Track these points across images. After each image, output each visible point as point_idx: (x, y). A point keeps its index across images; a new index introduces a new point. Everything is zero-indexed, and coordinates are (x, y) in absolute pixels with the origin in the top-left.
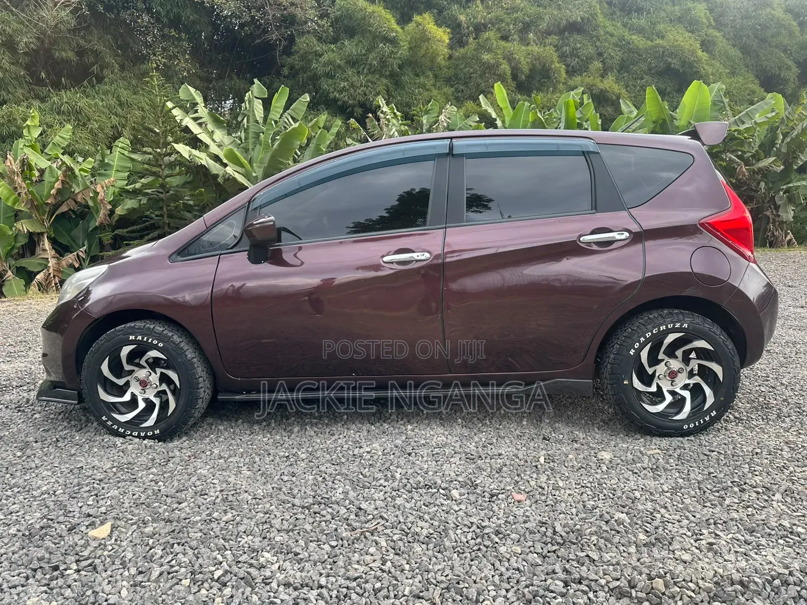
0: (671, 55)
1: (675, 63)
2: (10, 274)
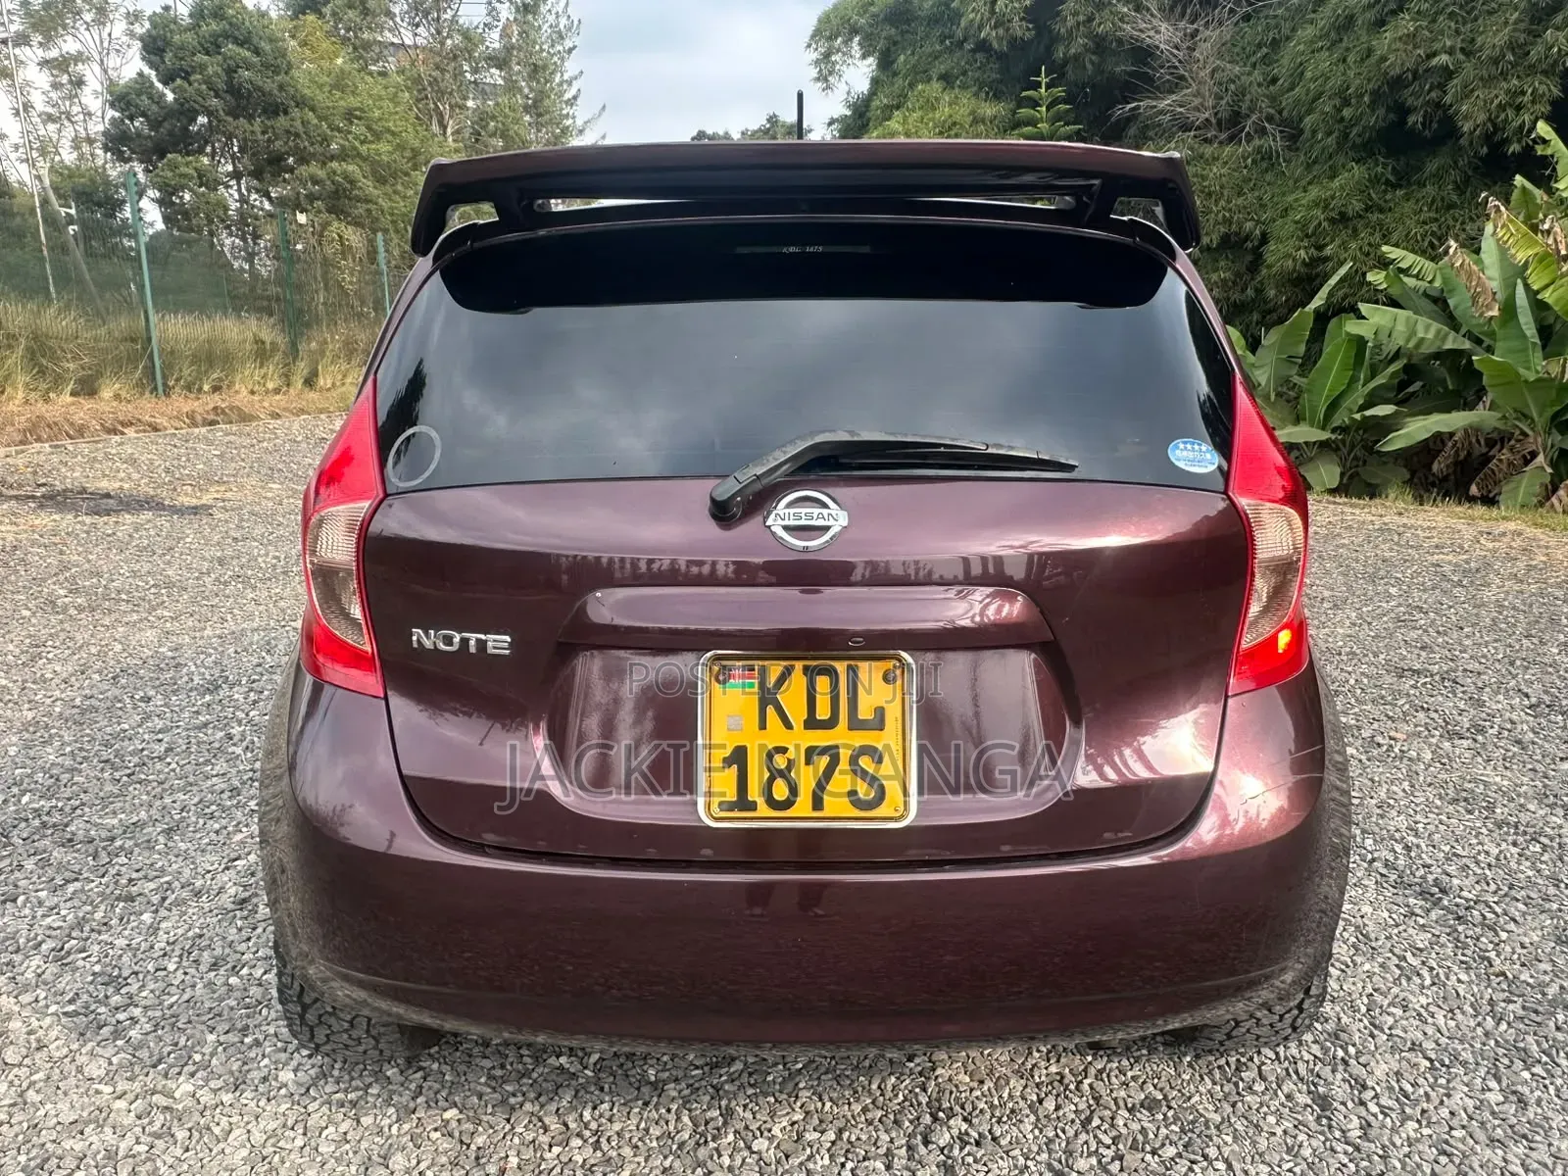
2: (1540, 459)
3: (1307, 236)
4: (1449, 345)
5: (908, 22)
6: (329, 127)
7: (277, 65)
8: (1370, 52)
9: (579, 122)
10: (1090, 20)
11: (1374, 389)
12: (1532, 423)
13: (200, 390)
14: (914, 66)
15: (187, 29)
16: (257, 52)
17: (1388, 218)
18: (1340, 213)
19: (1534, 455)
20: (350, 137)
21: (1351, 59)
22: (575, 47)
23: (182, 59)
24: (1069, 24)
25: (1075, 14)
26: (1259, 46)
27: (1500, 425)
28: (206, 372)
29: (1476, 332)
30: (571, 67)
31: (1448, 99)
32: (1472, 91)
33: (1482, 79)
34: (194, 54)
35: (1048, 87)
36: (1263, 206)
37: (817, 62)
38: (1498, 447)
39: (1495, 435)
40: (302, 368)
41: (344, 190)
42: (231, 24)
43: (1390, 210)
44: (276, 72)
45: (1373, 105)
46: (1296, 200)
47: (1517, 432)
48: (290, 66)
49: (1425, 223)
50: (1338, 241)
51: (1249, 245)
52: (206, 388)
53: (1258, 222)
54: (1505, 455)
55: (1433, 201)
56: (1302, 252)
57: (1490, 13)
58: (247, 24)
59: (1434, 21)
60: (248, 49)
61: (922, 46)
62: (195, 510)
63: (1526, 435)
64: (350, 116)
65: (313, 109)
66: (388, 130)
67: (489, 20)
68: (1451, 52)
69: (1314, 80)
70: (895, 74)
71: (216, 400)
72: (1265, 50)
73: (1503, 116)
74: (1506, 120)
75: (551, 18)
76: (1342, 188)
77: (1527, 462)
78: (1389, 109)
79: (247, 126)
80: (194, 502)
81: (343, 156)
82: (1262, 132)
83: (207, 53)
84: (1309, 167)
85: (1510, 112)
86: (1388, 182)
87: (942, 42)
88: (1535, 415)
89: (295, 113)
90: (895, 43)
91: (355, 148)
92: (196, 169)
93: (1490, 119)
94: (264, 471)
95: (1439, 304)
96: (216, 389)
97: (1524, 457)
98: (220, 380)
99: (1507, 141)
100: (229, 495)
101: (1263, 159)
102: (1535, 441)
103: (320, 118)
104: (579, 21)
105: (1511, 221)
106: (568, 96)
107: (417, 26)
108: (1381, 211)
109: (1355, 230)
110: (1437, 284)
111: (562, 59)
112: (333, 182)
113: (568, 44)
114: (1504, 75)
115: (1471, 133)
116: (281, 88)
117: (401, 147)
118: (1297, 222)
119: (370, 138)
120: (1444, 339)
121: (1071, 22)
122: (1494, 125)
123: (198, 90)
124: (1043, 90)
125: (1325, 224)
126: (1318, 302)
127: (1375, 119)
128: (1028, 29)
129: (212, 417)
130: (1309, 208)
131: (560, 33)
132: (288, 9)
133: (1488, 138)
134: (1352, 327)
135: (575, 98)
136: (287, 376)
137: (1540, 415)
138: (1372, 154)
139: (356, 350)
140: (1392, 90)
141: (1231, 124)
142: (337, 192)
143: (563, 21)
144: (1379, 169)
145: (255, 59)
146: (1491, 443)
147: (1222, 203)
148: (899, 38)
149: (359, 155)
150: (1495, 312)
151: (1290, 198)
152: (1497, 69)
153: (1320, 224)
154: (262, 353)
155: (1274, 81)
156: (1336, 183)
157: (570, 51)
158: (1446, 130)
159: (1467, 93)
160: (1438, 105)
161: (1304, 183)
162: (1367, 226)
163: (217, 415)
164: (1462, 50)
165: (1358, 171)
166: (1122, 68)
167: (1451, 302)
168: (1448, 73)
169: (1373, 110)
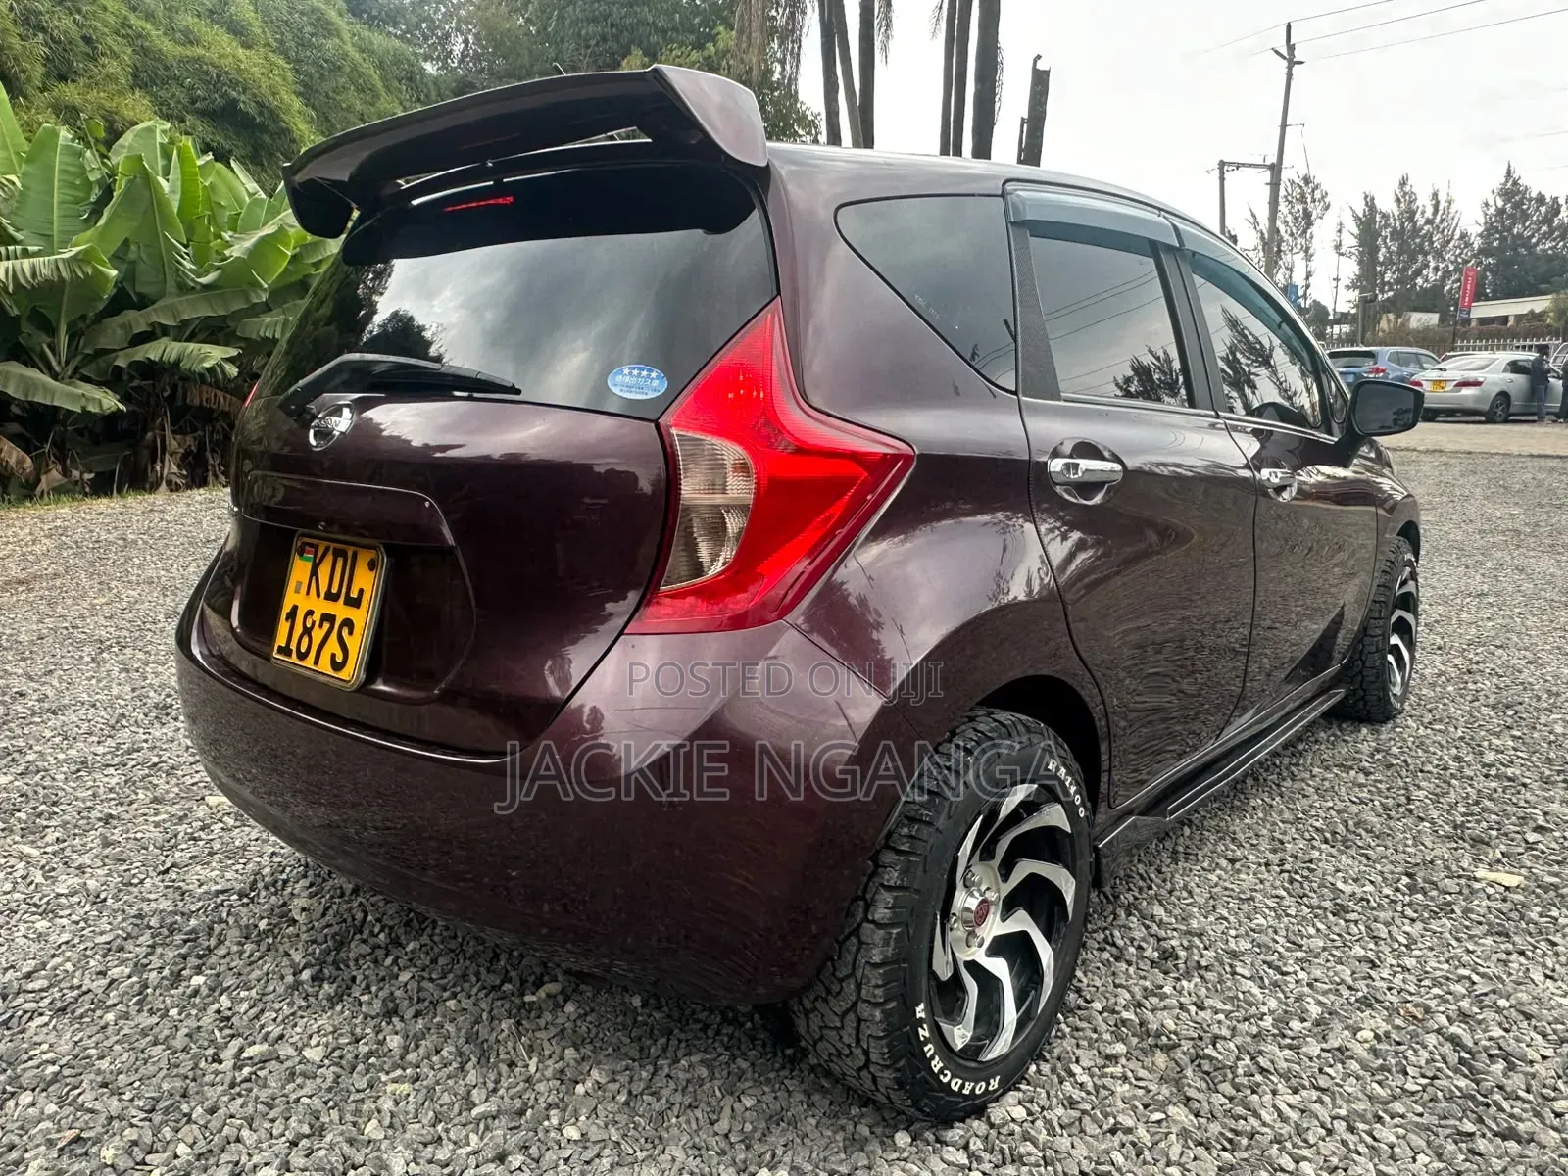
0: (234, 84)
1: (246, 104)
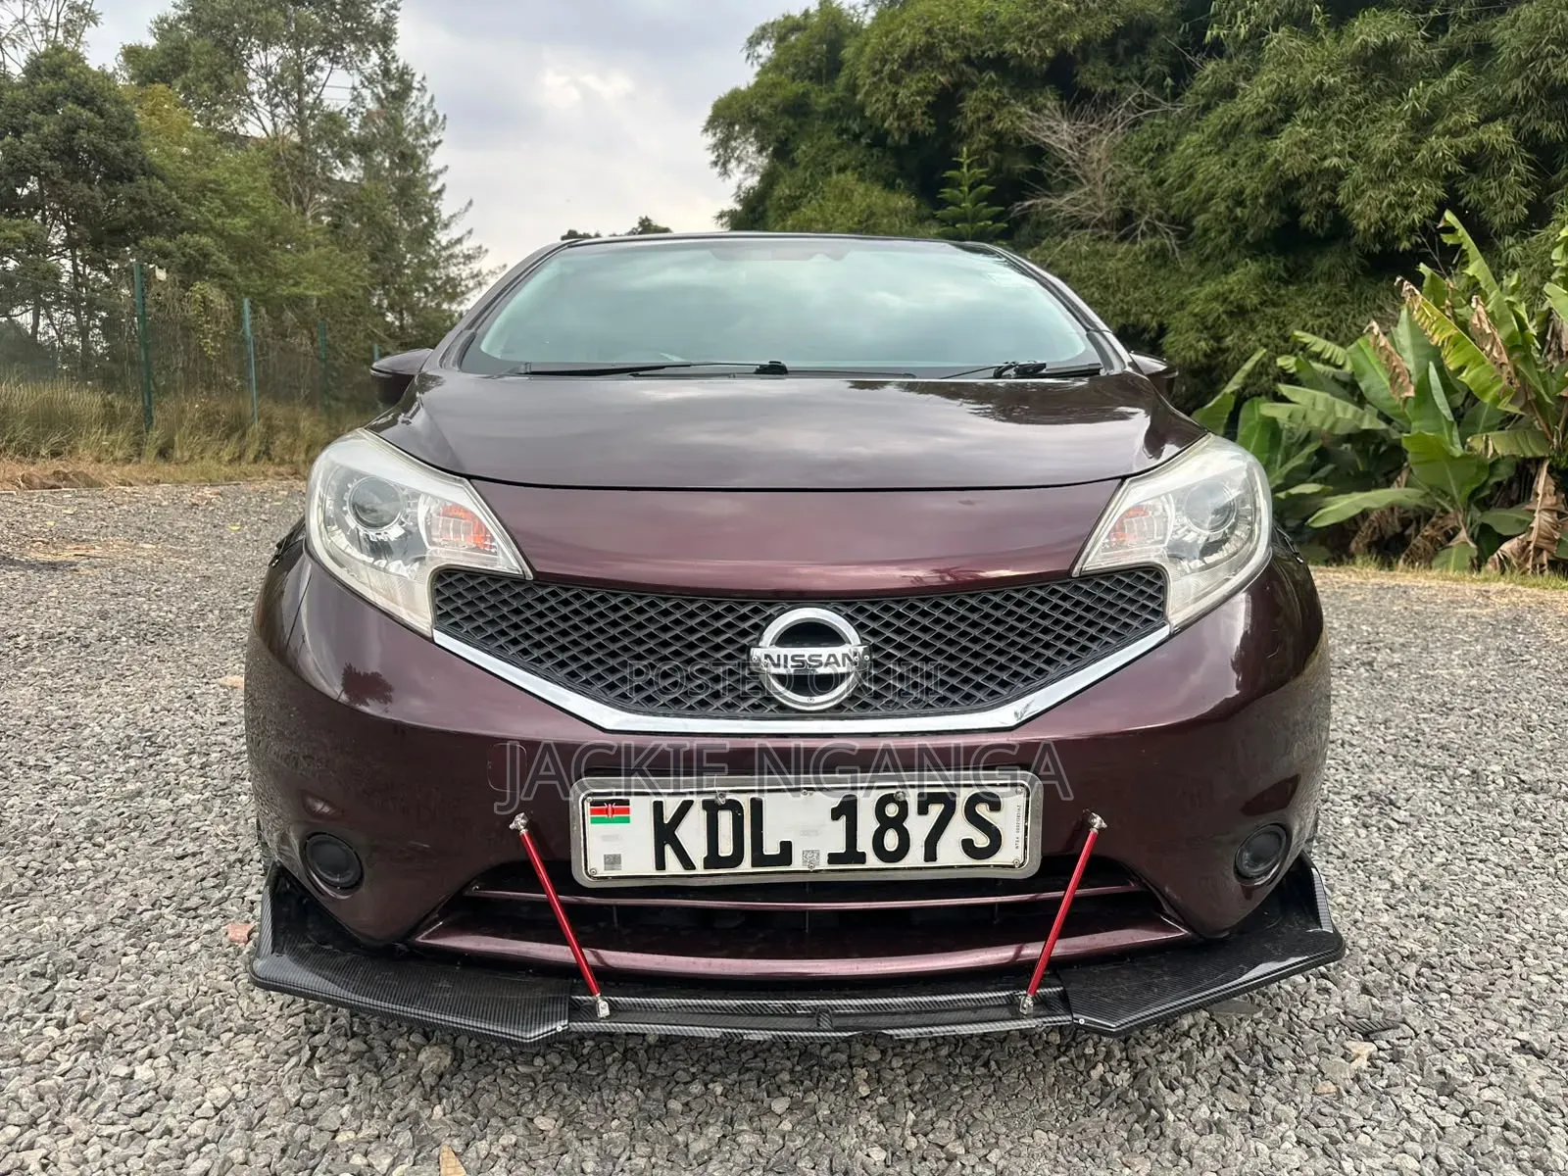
2: (1463, 535)
3: (1206, 328)
4: (1366, 426)
5: (806, 114)
6: (181, 197)
7: (124, 128)
8: (1261, 157)
9: (445, 216)
10: (989, 118)
11: (1291, 471)
12: (1453, 502)
13: (37, 454)
14: (813, 159)
15: (20, 86)
16: (101, 113)
17: (1283, 312)
18: (1238, 307)
19: (1456, 531)
20: (203, 209)
21: (1242, 162)
22: (440, 142)
23: (12, 116)
24: (970, 121)
25: (975, 111)
26: (1146, 151)
27: (1421, 502)
28: (45, 434)
29: (1388, 413)
30: (436, 161)
31: (1340, 199)
32: (1363, 192)
33: (1371, 180)
34: (27, 112)
35: (969, 167)
36: (1159, 299)
37: (715, 147)
38: (1414, 525)
39: (1411, 515)
40: (156, 435)
41: (198, 262)
42: (72, 83)
43: (1284, 304)
44: (124, 137)
45: (1268, 206)
46: (1192, 294)
47: (1438, 510)
48: (137, 131)
49: (1319, 316)
50: (1237, 333)
51: (1147, 336)
52: (43, 452)
53: (1154, 314)
54: (1427, 531)
55: (1327, 297)
56: (1203, 344)
57: (1373, 121)
58: (91, 83)
59: (1322, 127)
60: (91, 110)
61: (819, 138)
62: (53, 566)
63: (1446, 512)
64: (203, 187)
65: (162, 179)
66: (246, 206)
67: (352, 105)
68: (1340, 155)
69: (1205, 181)
70: (794, 164)
71: (56, 464)
72: (1151, 154)
73: (1392, 215)
74: (1395, 220)
75: (416, 112)
76: (1240, 282)
77: (1450, 538)
78: (1282, 211)
79: (87, 191)
80: (49, 558)
81: (194, 228)
82: (1154, 230)
83: (43, 112)
84: (1202, 263)
85: (1399, 212)
86: (1280, 278)
87: (839, 135)
88: (1455, 492)
89: (142, 180)
90: (794, 134)
91: (210, 222)
92: (24, 233)
93: (1382, 219)
94: (131, 531)
95: (1351, 389)
96: (55, 454)
97: (1446, 533)
98: (61, 444)
99: (1398, 238)
100: (92, 552)
101: (1156, 256)
102: (1456, 518)
103: (171, 189)
104: (445, 117)
105: (1426, 305)
106: (433, 189)
107: (277, 106)
108: (1275, 305)
109: (1252, 323)
110: (1348, 368)
111: (426, 153)
112: (184, 255)
113: (434, 138)
114: (1392, 178)
115: (1365, 230)
116: (127, 153)
117: (259, 224)
118: (1195, 315)
119: (226, 213)
120: (1361, 419)
121: (971, 118)
122: (1385, 223)
123: (32, 149)
124: (965, 170)
125: (1224, 317)
126: (1232, 387)
127: (1271, 219)
128: (930, 124)
129: (52, 482)
130: (1207, 301)
131: (423, 126)
132: (132, 79)
133: (1379, 236)
134: (1269, 409)
135: (440, 192)
136: (138, 445)
137: (1460, 493)
138: (1263, 252)
139: (218, 422)
140: (1286, 191)
141: (1124, 223)
142: (187, 265)
143: (428, 117)
144: (1272, 265)
145: (99, 121)
146: (1405, 523)
147: (1120, 296)
148: (796, 129)
149: (212, 228)
150: (1411, 393)
151: (1187, 292)
152: (1384, 172)
153: (1219, 317)
154: (111, 419)
155: (1162, 182)
156: (1232, 278)
157: (435, 145)
158: (1339, 227)
159: (1358, 192)
160: (1331, 206)
161: (1198, 278)
162: (1262, 319)
163: (59, 480)
164: (1350, 153)
165: (1254, 267)
166: (1021, 166)
167: (1362, 386)
168: (1339, 175)
169: (1268, 212)
